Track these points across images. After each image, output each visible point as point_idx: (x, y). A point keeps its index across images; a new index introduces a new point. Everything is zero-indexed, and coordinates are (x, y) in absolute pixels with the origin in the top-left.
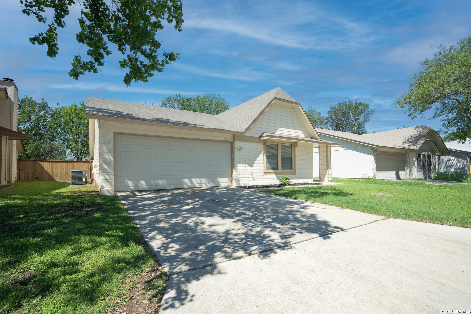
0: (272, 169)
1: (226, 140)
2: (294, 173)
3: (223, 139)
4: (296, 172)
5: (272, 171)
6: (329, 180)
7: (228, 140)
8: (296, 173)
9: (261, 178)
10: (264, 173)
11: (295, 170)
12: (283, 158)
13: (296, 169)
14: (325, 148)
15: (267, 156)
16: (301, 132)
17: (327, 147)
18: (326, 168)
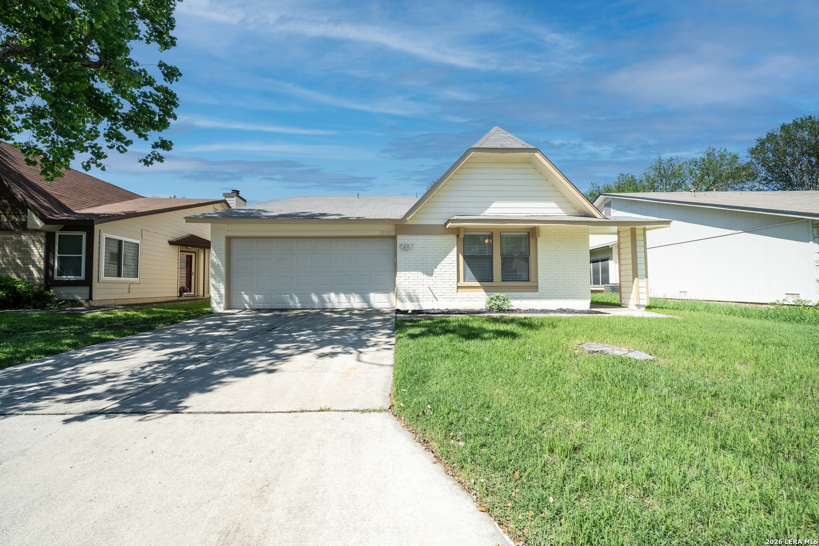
0: (478, 281)
1: (382, 234)
2: (535, 288)
3: (378, 233)
4: (539, 286)
5: (478, 284)
6: (638, 306)
7: (385, 234)
8: (539, 288)
9: (452, 297)
10: (458, 287)
11: (537, 282)
12: (505, 260)
13: (539, 281)
14: (629, 233)
15: (465, 258)
16: (554, 205)
17: (633, 233)
18: (631, 278)
